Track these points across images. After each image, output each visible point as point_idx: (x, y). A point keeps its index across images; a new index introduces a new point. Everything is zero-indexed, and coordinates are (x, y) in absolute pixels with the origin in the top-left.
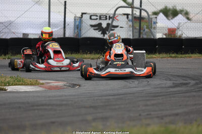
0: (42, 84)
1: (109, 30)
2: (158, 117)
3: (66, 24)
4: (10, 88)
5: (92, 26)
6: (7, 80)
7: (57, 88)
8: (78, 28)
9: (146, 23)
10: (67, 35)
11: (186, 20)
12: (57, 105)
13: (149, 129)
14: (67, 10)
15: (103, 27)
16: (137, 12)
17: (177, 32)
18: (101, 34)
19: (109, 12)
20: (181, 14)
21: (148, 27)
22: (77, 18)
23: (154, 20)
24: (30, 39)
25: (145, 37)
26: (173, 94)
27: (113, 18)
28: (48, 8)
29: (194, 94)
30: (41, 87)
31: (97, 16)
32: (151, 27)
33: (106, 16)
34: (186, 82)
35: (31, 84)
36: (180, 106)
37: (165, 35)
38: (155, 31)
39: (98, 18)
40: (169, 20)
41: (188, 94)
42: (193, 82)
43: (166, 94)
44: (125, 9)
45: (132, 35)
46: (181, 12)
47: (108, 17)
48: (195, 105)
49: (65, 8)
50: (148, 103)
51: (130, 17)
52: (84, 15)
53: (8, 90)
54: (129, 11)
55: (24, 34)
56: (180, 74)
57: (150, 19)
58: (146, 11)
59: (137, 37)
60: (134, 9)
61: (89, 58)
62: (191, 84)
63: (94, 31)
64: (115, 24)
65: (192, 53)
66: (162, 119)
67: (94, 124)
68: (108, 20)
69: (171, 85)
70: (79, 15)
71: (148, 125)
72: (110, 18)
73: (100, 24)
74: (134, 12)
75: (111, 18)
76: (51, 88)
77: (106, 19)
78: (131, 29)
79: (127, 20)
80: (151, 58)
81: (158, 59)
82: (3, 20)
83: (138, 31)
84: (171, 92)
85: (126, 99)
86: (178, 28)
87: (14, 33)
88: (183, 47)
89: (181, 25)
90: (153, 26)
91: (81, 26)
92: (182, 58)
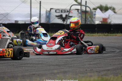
0: (27, 51)
1: (67, 19)
2: (97, 72)
3: (41, 15)
8: (48, 17)
11: (113, 13)
12: (36, 64)
13: (92, 79)
14: (41, 6)
16: (84, 8)
17: (108, 20)
19: (67, 8)
20: (110, 9)
21: (90, 17)
23: (94, 13)
25: (89, 23)
26: (106, 58)
27: (69, 11)
28: (30, 5)
29: (119, 58)
31: (59, 10)
32: (92, 17)
33: (65, 11)
34: (114, 50)
36: (110, 65)
37: (101, 22)
38: (95, 19)
39: (60, 11)
40: (103, 13)
41: (114, 58)
42: (118, 51)
43: (102, 57)
48: (120, 64)
49: (40, 5)
50: (91, 63)
51: (80, 11)
52: (52, 10)
57: (91, 12)
59: (84, 23)
60: (82, 6)
62: (117, 52)
63: (58, 19)
64: (70, 15)
65: (117, 33)
66: (100, 73)
69: (105, 52)
70: (49, 10)
71: (91, 76)
72: (67, 11)
74: (82, 8)
75: (68, 11)
77: (65, 12)
78: (80, 18)
79: (77, 13)
80: (93, 36)
81: (97, 36)
82: (3, 12)
83: (84, 19)
84: (104, 56)
85: (77, 61)
86: (109, 18)
87: (10, 20)
88: (112, 29)
89: (110, 16)
90: (94, 16)
91: (50, 16)
92: (111, 36)
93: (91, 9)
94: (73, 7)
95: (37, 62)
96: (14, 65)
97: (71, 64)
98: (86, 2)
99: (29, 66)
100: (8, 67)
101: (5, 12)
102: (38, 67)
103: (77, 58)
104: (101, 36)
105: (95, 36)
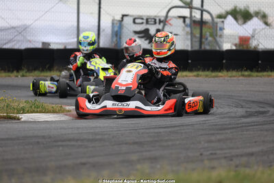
0: (69, 111)
2: (225, 158)
3: (101, 30)
4: (24, 117)
5: (136, 33)
6: (21, 105)
8: (116, 35)
9: (210, 28)
10: (102, 45)
11: (264, 26)
12: (89, 140)
13: (214, 174)
14: (102, 10)
15: (150, 35)
16: (197, 15)
17: (251, 42)
19: (159, 15)
20: (257, 17)
21: (212, 35)
22: (115, 22)
23: (220, 25)
24: (53, 50)
25: (208, 48)
26: (245, 126)
27: (164, 22)
28: (76, 7)
30: (66, 115)
31: (142, 19)
32: (216, 35)
33: (155, 20)
34: (264, 110)
35: (54, 112)
36: (256, 142)
37: (236, 45)
38: (222, 40)
39: (145, 21)
41: (266, 127)
42: (272, 110)
43: (236, 126)
44: (181, 9)
45: (190, 44)
46: (257, 14)
47: (157, 21)
49: (100, 8)
50: (213, 138)
51: (188, 21)
52: (125, 18)
53: (22, 120)
55: (44, 43)
56: (255, 99)
57: (214, 25)
58: (209, 13)
59: (196, 48)
60: (194, 10)
62: (270, 113)
64: (167, 30)
65: (271, 71)
66: (232, 160)
67: (139, 166)
68: (157, 24)
69: (244, 114)
70: (118, 17)
71: (213, 168)
72: (160, 21)
73: (147, 31)
74: (193, 14)
75: (162, 22)
77: (155, 23)
78: (189, 37)
79: (183, 25)
80: (217, 76)
81: (226, 78)
82: (15, 23)
83: (198, 40)
84: (243, 123)
85: (182, 133)
86: (253, 37)
87: (30, 42)
88: (260, 62)
89: (257, 32)
90: (219, 33)
91: (120, 32)
92: (258, 78)
93: (214, 16)
94: (174, 13)
95: (91, 137)
96: (38, 142)
97: (166, 141)
99: (73, 146)
100: (26, 147)
101: (20, 24)
102: (93, 147)
103: (182, 128)
104: (234, 77)
105: (221, 78)
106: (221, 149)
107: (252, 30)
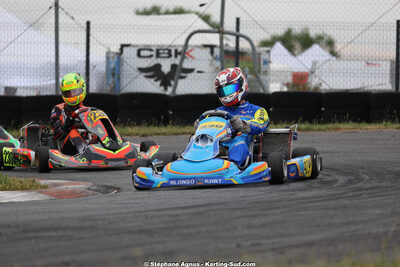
0: (45, 187)
1: (176, 78)
2: (273, 250)
3: (91, 67)
5: (141, 70)
7: (73, 194)
8: (113, 75)
9: (249, 61)
10: (93, 89)
11: (328, 56)
12: (74, 229)
14: (91, 38)
15: (163, 73)
16: (230, 42)
17: (309, 80)
18: (161, 85)
19: (176, 43)
20: (318, 43)
21: (252, 72)
22: (112, 55)
23: (264, 57)
24: (20, 99)
27: (183, 53)
28: (53, 35)
29: (346, 202)
30: (41, 193)
31: (151, 50)
32: (259, 72)
33: (170, 51)
34: (329, 179)
35: (23, 189)
36: (318, 226)
37: (287, 85)
38: (267, 78)
39: (154, 53)
40: (295, 56)
41: (333, 203)
42: (342, 179)
43: (289, 203)
44: (207, 35)
46: (319, 39)
47: (173, 53)
48: (347, 224)
49: (88, 35)
50: (255, 221)
51: (217, 51)
52: (125, 50)
54: (214, 39)
55: (7, 89)
57: (256, 56)
58: (247, 39)
60: (225, 36)
61: (137, 134)
62: (339, 184)
63: (145, 79)
64: (187, 65)
65: (340, 122)
66: (282, 253)
68: (173, 57)
70: (116, 49)
72: (177, 53)
73: (158, 67)
74: (225, 42)
75: (180, 53)
76: (61, 195)
77: (170, 56)
79: (210, 57)
84: (298, 199)
86: (313, 72)
88: (323, 109)
89: (318, 65)
90: (263, 68)
91: (119, 70)
92: (320, 132)
93: (256, 44)
94: (197, 40)
95: (77, 224)
97: (188, 227)
98: (238, 20)
99: (51, 237)
102: (79, 238)
103: (210, 208)
106: (268, 237)
107: (310, 63)
